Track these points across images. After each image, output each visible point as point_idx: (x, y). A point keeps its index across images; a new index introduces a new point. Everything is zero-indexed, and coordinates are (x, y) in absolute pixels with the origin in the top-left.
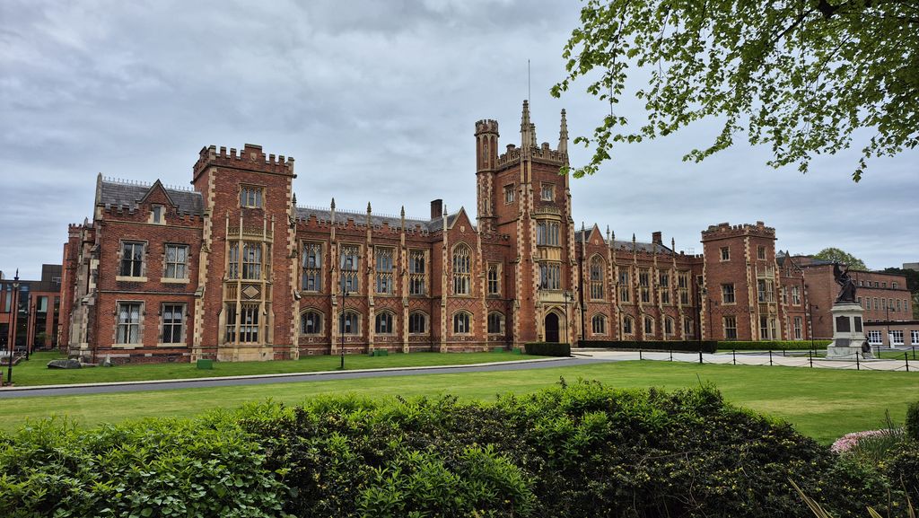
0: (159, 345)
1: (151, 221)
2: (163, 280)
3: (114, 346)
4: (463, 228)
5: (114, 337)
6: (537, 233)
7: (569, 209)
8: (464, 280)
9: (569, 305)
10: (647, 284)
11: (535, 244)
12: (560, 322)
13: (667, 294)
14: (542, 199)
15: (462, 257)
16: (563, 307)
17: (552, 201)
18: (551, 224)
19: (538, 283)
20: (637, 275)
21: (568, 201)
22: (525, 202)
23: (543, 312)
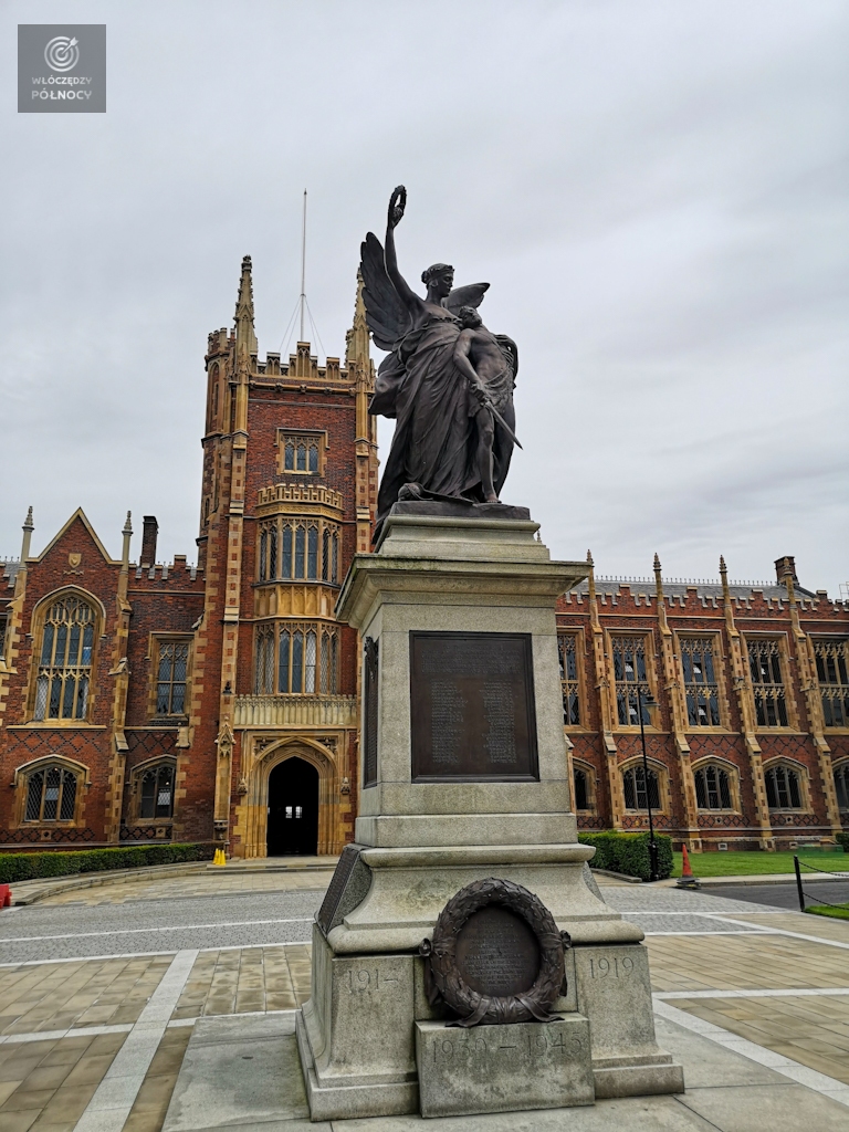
4: (75, 559)
6: (244, 553)
7: (362, 489)
8: (71, 679)
9: (340, 735)
10: (712, 676)
11: (237, 580)
12: (322, 782)
13: (781, 701)
14: (282, 470)
15: (70, 624)
16: (321, 740)
17: (317, 475)
18: (294, 528)
19: (232, 677)
20: (668, 653)
21: (359, 470)
22: (229, 480)
23: (251, 757)
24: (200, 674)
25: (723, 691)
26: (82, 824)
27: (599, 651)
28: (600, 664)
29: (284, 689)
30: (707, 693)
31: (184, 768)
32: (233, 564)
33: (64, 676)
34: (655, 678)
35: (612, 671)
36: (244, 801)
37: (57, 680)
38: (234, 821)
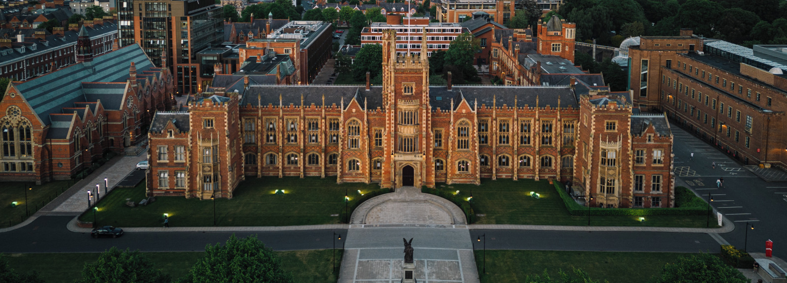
0: (175, 188)
1: (168, 137)
2: (175, 161)
3: (159, 188)
5: (158, 185)
6: (395, 118)
7: (424, 100)
8: (355, 140)
9: (418, 162)
10: (529, 131)
11: (393, 125)
12: (415, 171)
13: (551, 138)
14: (404, 94)
15: (354, 126)
16: (414, 163)
17: (412, 94)
18: (407, 112)
19: (393, 149)
20: (516, 126)
21: (423, 94)
22: (390, 97)
23: (398, 166)
24: (386, 145)
25: (532, 135)
26: (361, 172)
27: (494, 125)
28: (494, 129)
29: (405, 151)
30: (527, 136)
31: (384, 166)
32: (393, 122)
33: (354, 139)
34: (511, 132)
35: (498, 129)
36: (397, 176)
37: (353, 140)
38: (395, 180)
